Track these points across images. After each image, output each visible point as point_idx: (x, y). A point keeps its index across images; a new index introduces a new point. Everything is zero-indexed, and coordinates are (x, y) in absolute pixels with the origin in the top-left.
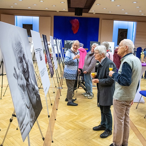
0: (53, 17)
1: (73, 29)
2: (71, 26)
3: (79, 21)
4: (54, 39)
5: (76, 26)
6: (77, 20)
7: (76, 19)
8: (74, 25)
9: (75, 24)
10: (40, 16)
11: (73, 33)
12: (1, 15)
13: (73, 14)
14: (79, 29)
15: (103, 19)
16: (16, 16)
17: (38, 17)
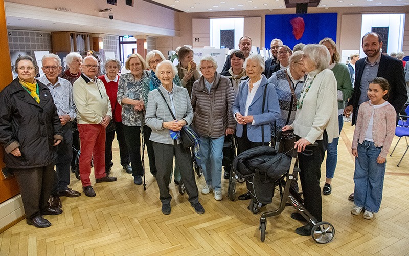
0: (265, 16)
1: (294, 32)
2: (291, 28)
3: (304, 21)
4: (267, 49)
5: (300, 28)
6: (302, 18)
7: (299, 18)
8: (296, 26)
9: (298, 24)
10: (246, 17)
11: (295, 38)
12: (193, 20)
13: (293, 11)
14: (303, 33)
15: (343, 14)
16: (211, 20)
17: (242, 19)
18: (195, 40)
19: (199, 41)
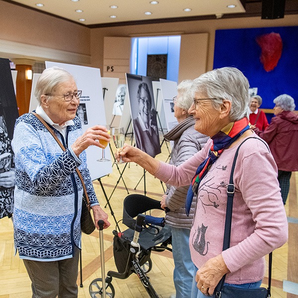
0: (214, 32)
1: (263, 59)
2: (258, 51)
3: (282, 38)
5: (273, 52)
6: (278, 35)
7: (273, 34)
8: (267, 48)
9: (271, 45)
12: (106, 38)
14: (279, 60)
16: (136, 39)
18: (108, 69)
19: (113, 70)
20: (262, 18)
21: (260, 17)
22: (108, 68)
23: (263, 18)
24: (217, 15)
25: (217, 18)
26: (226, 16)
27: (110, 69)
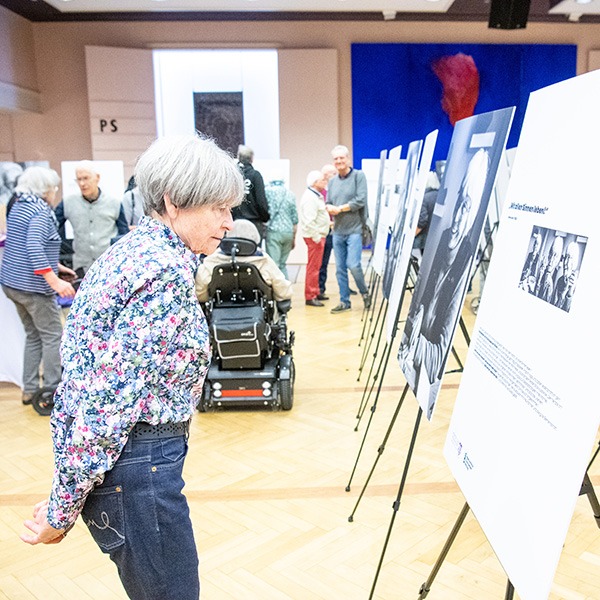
1: (447, 103)
10: (282, 46)
14: (475, 106)
18: (102, 126)
19: (116, 129)
20: (490, 26)
21: (486, 24)
22: (103, 124)
23: (492, 25)
24: (385, 13)
25: (386, 18)
26: (402, 16)
27: (110, 127)
